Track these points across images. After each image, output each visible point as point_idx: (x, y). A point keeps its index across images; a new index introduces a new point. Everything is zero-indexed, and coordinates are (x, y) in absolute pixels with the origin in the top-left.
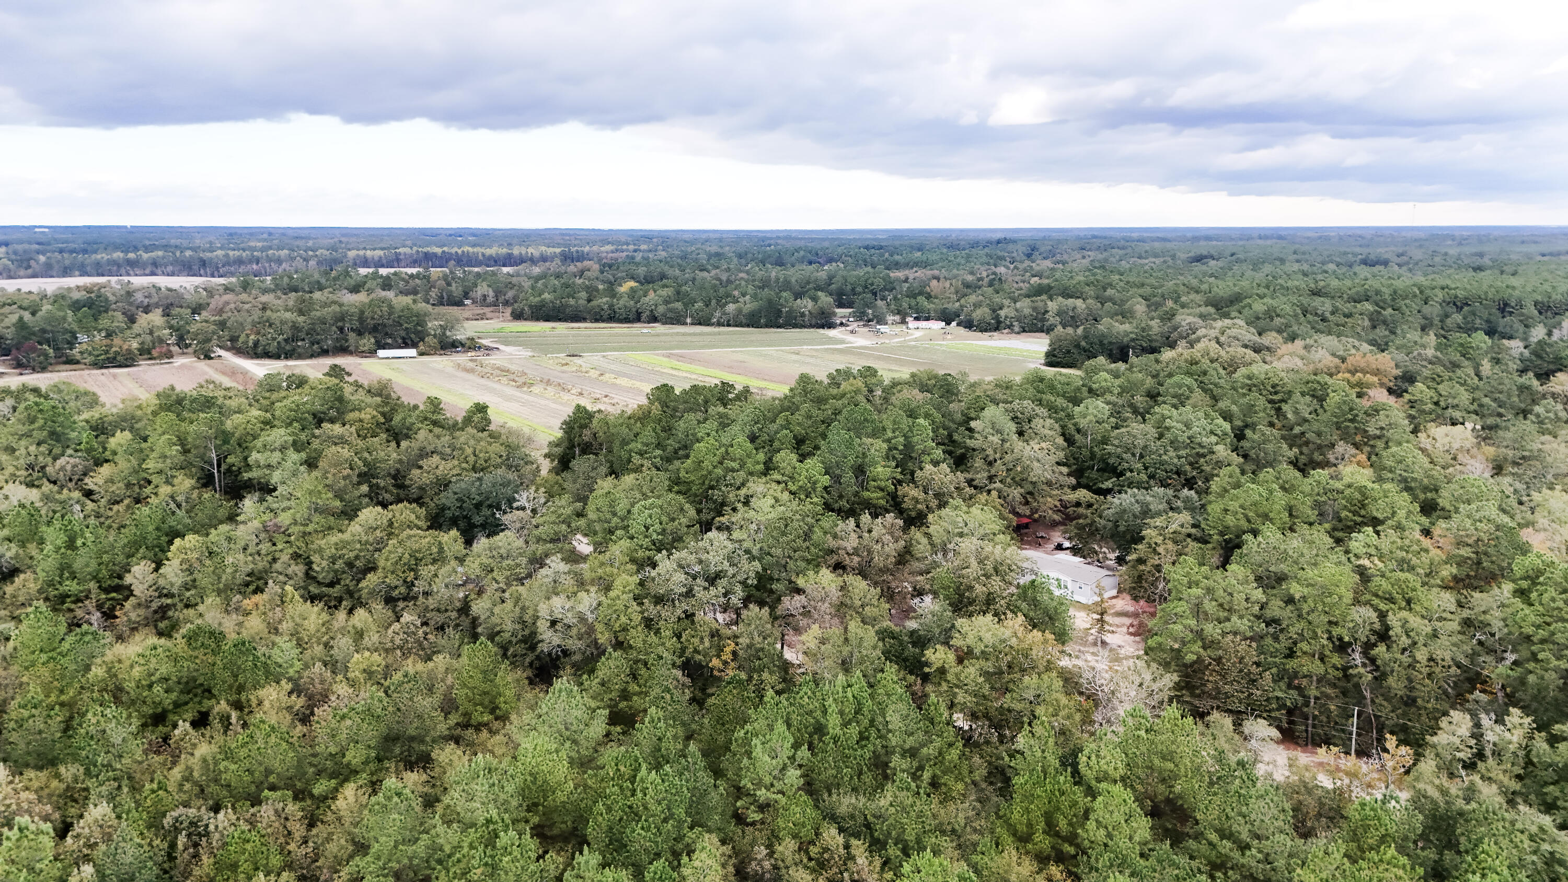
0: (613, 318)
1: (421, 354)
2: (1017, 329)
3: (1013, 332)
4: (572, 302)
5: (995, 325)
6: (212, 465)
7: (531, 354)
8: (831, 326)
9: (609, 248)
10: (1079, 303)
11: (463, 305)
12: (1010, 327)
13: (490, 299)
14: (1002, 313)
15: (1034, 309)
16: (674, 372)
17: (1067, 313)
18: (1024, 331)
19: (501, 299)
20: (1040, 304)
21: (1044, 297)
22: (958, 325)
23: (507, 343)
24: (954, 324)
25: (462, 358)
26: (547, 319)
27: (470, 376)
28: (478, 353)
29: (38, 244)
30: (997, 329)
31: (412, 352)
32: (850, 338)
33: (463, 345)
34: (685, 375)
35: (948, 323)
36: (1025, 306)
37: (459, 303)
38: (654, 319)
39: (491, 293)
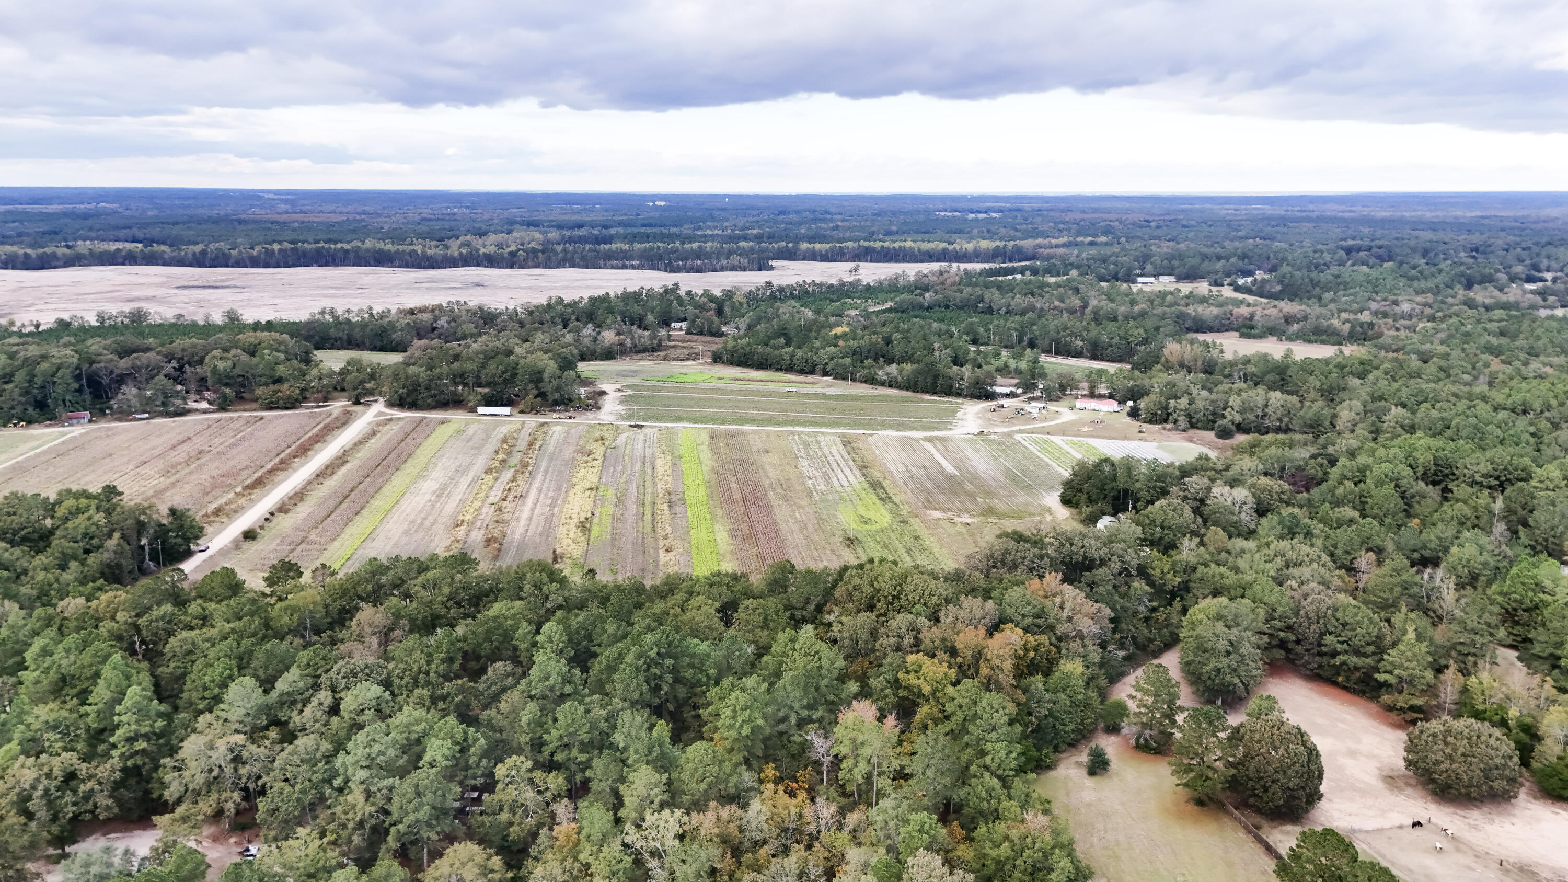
1: (520, 412)
2: (1183, 424)
3: (1176, 427)
7: (609, 419)
12: (1176, 421)
14: (1173, 403)
18: (1194, 427)
31: (506, 410)
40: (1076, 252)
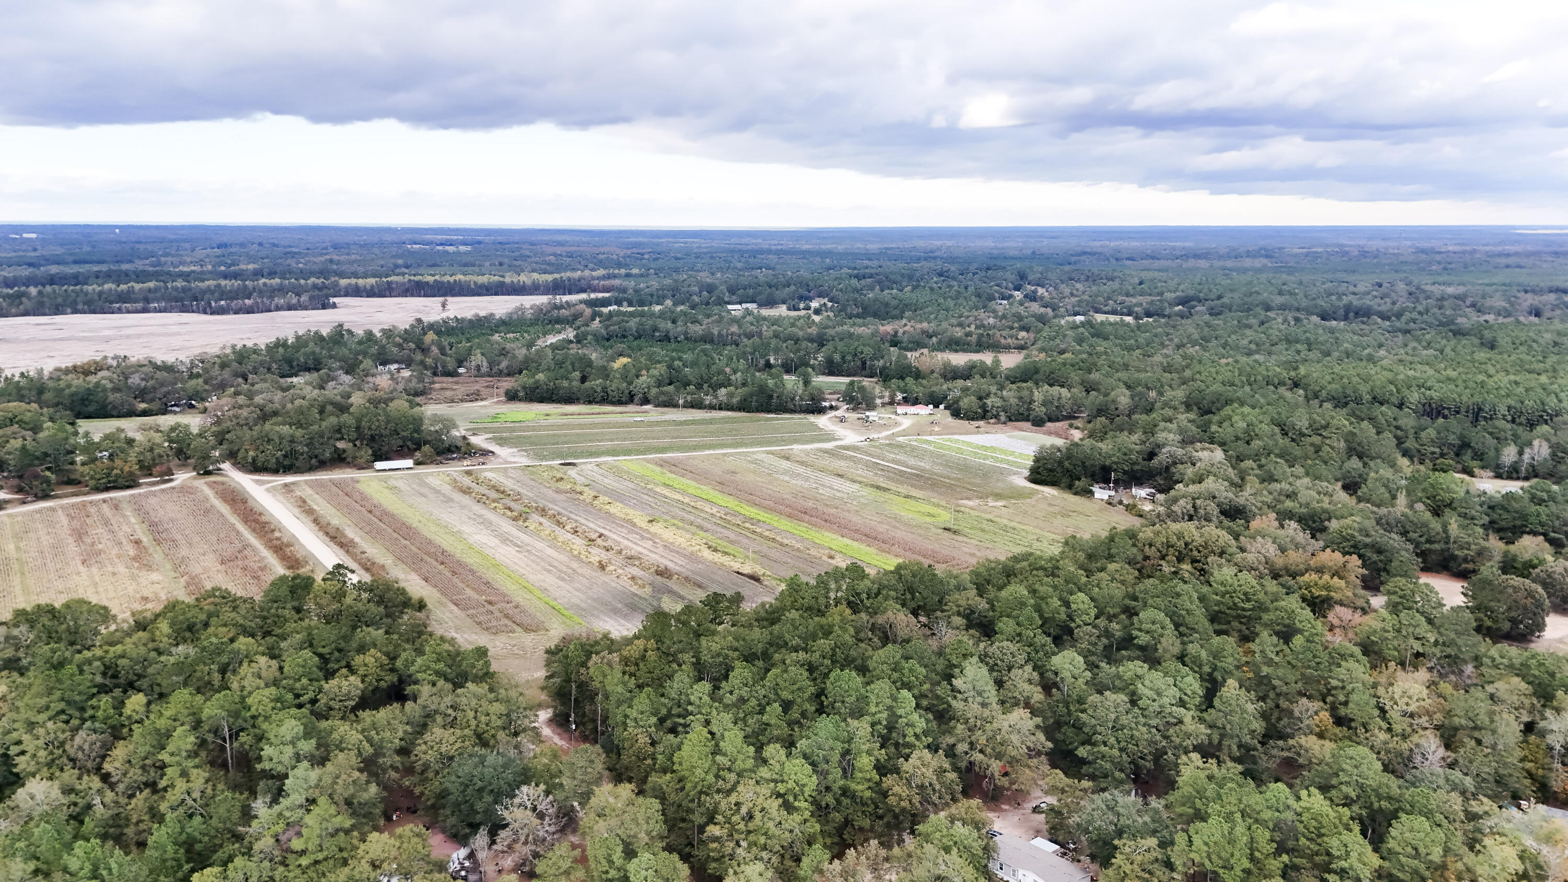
0: (605, 399)
1: (418, 463)
2: (1003, 418)
3: (999, 421)
4: (565, 384)
5: (982, 414)
6: (224, 740)
7: (525, 461)
8: (821, 411)
9: (601, 272)
10: (1064, 392)
11: (457, 375)
12: (996, 417)
13: (484, 369)
14: (989, 402)
15: (1020, 398)
16: (666, 492)
17: (1052, 403)
18: (1010, 420)
19: (495, 369)
20: (1025, 393)
21: (1030, 384)
22: (946, 408)
23: (502, 442)
24: (942, 407)
25: (455, 469)
26: (541, 400)
27: (466, 500)
28: (475, 461)
29: (30, 265)
30: (983, 417)
31: (409, 463)
32: (839, 430)
33: (458, 449)
34: (678, 496)
35: (936, 406)
36: (1010, 394)
37: (453, 374)
38: (645, 401)
39: (485, 364)
40: (633, 283)
